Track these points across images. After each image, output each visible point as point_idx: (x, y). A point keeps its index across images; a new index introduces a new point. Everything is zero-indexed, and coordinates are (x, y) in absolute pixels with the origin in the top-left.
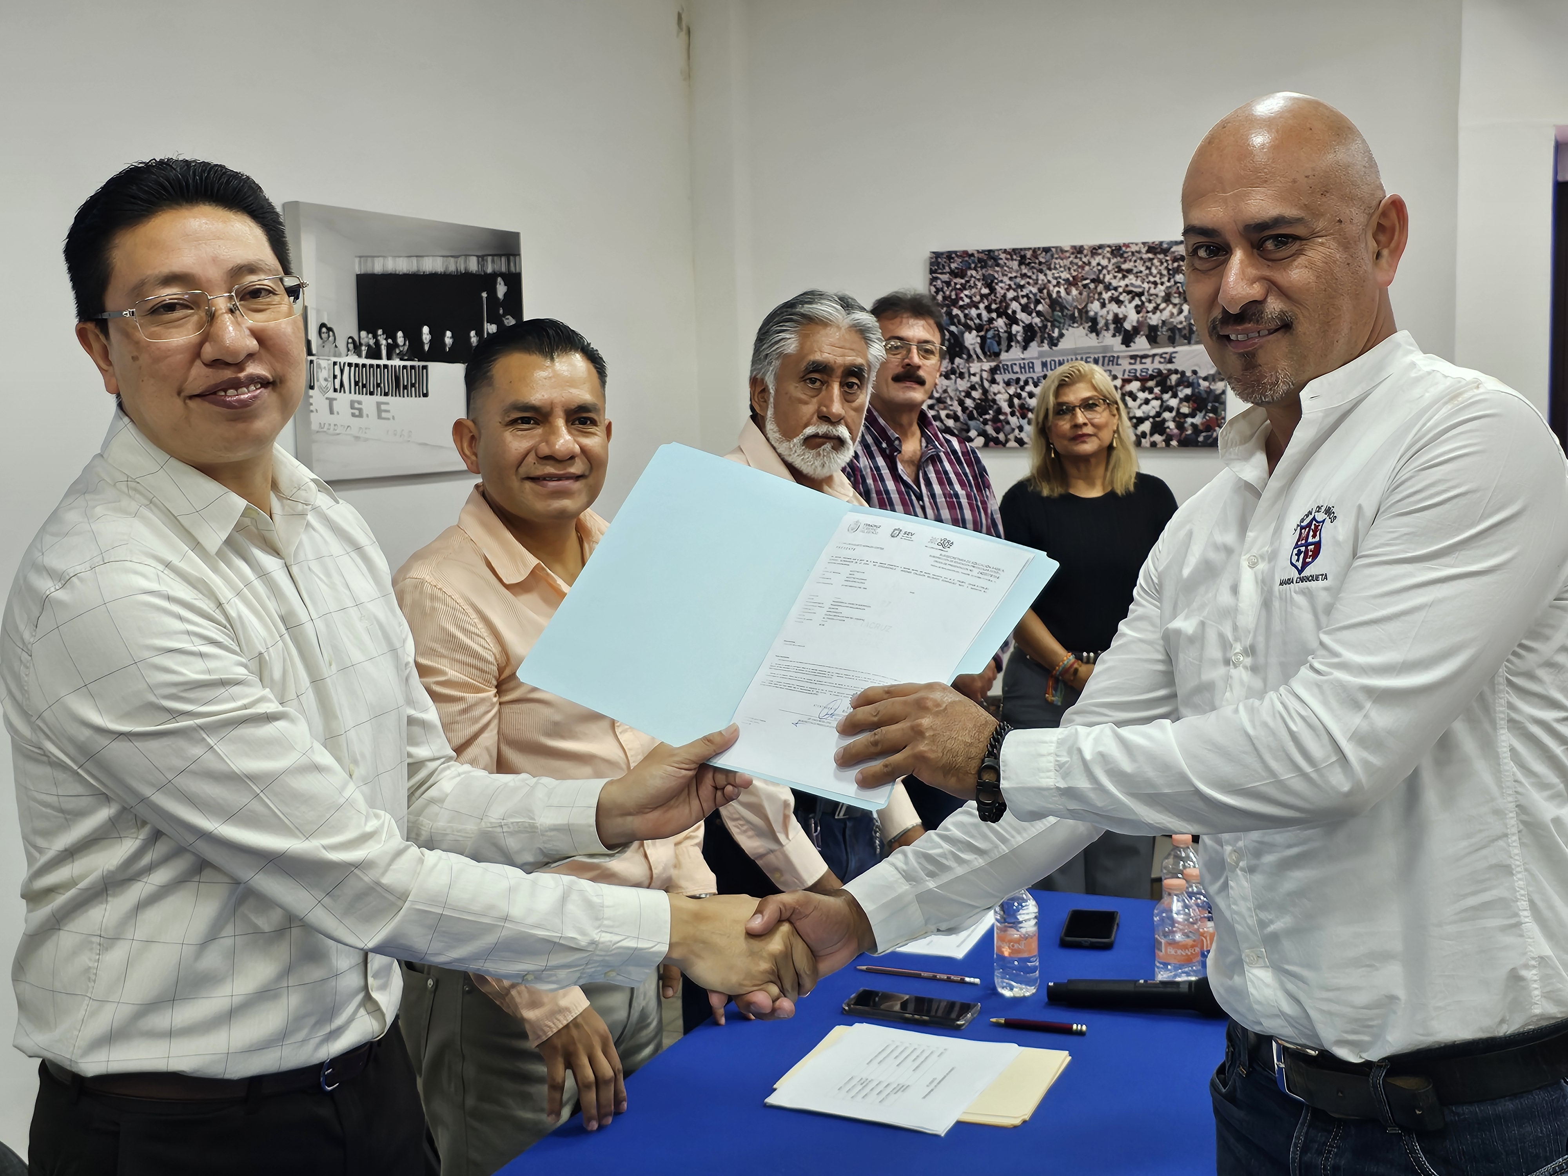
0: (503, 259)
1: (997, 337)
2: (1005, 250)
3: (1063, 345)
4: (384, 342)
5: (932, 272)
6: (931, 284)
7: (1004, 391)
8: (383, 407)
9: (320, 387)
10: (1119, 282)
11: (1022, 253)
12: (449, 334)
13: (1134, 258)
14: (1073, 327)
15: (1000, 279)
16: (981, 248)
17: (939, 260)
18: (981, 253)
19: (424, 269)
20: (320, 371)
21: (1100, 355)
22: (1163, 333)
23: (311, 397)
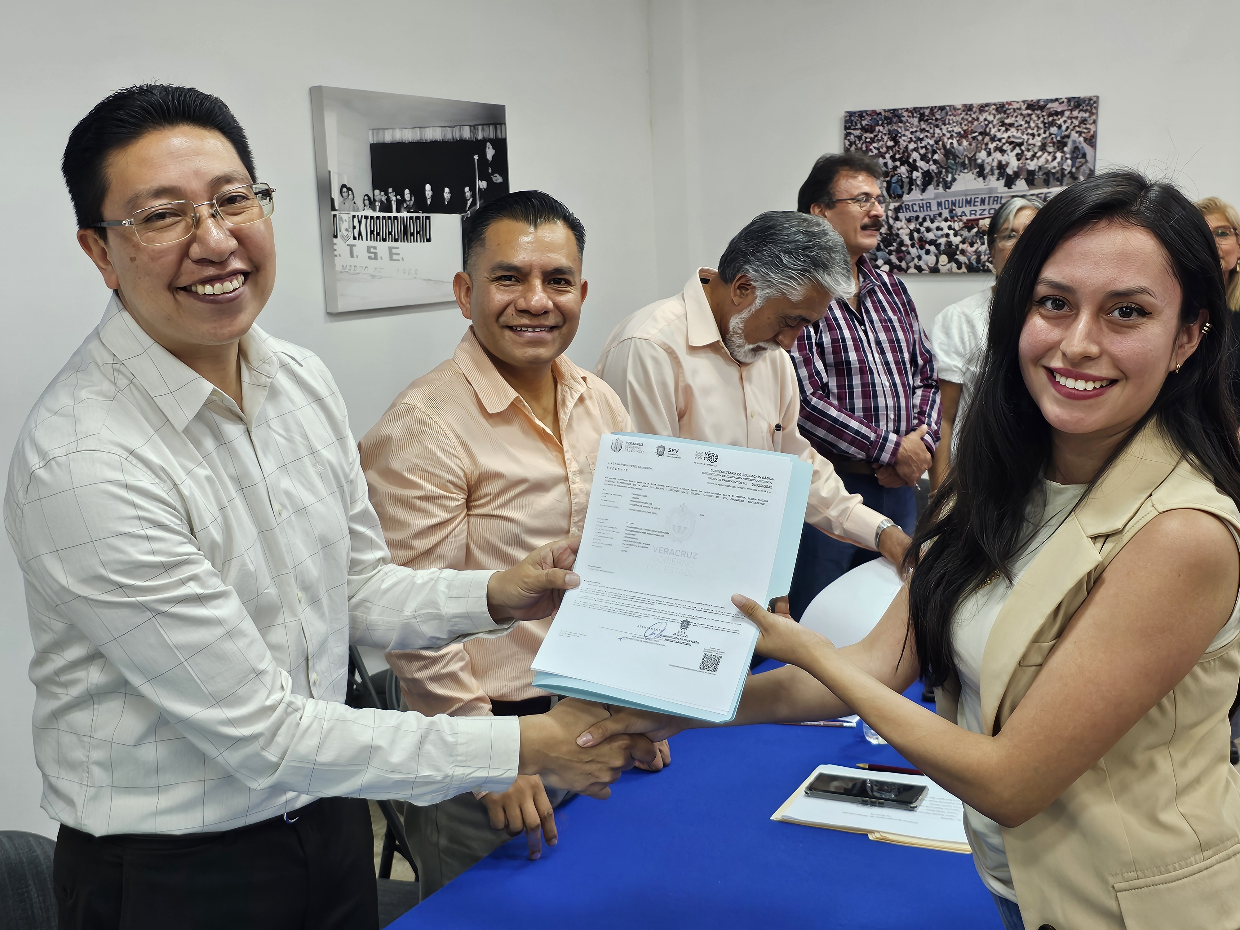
0: (491, 128)
1: (900, 181)
2: (907, 109)
3: (955, 187)
4: (394, 198)
5: (846, 128)
6: (845, 138)
7: (905, 226)
8: (394, 251)
9: (342, 236)
10: (1003, 134)
11: (922, 111)
12: (447, 190)
13: (1015, 114)
14: (964, 173)
15: (902, 134)
16: (887, 108)
17: (852, 118)
18: (887, 112)
19: (426, 138)
20: (342, 223)
21: (987, 196)
22: (1040, 176)
23: (335, 244)
